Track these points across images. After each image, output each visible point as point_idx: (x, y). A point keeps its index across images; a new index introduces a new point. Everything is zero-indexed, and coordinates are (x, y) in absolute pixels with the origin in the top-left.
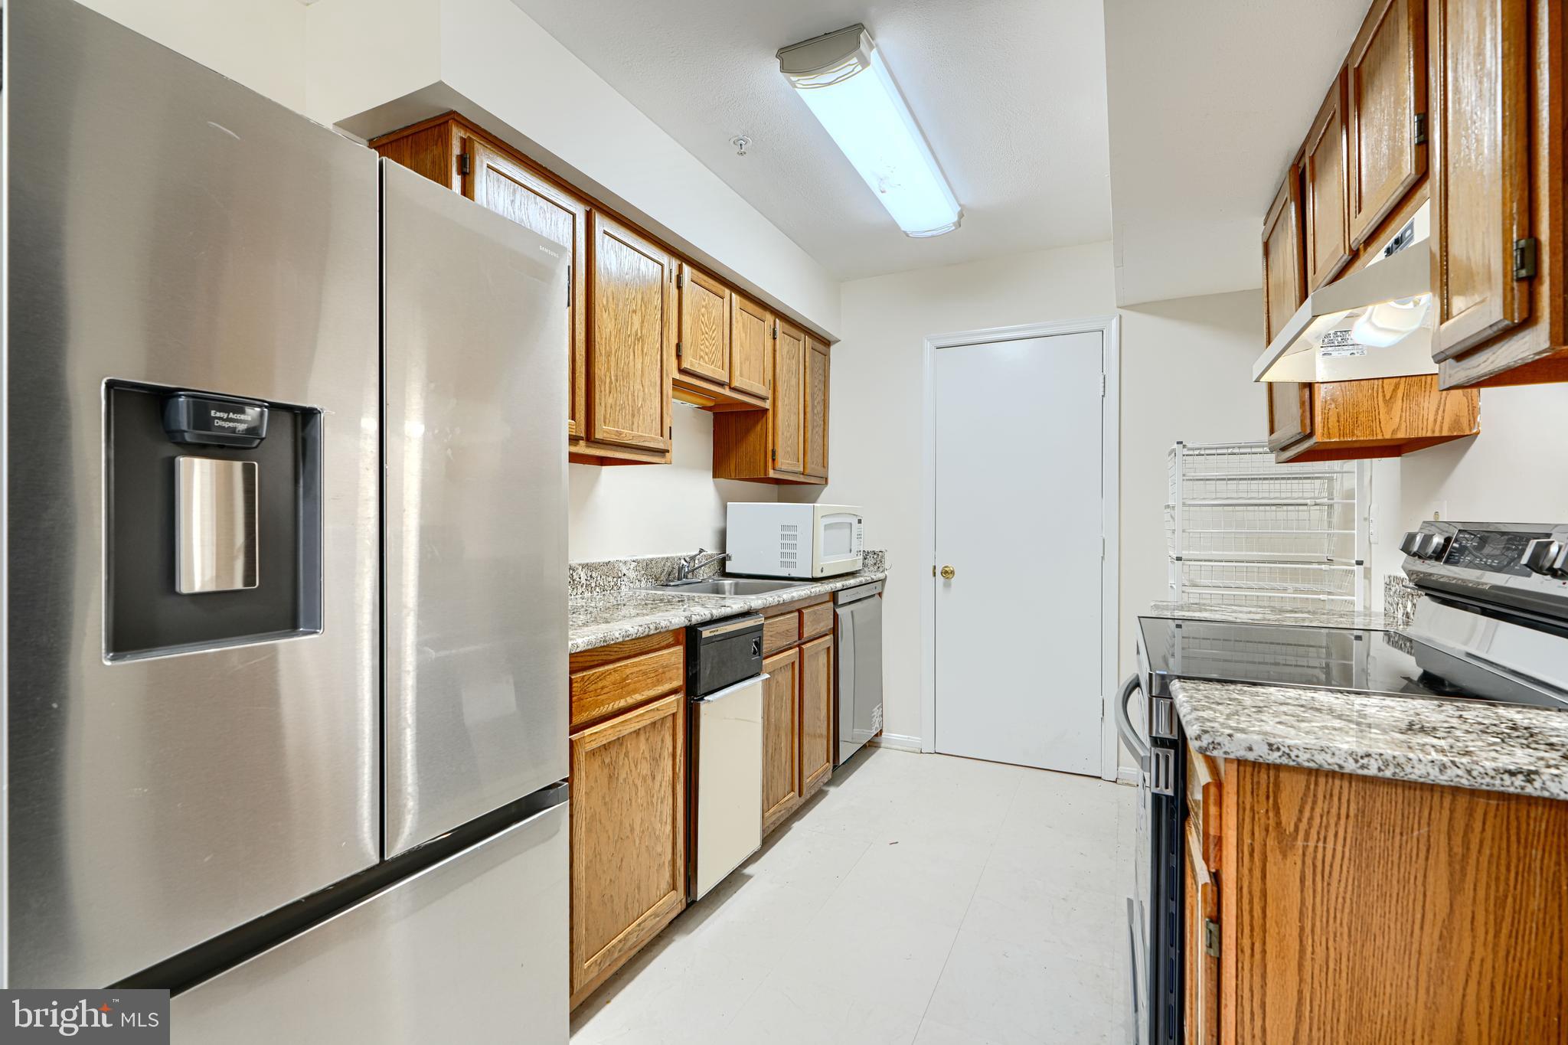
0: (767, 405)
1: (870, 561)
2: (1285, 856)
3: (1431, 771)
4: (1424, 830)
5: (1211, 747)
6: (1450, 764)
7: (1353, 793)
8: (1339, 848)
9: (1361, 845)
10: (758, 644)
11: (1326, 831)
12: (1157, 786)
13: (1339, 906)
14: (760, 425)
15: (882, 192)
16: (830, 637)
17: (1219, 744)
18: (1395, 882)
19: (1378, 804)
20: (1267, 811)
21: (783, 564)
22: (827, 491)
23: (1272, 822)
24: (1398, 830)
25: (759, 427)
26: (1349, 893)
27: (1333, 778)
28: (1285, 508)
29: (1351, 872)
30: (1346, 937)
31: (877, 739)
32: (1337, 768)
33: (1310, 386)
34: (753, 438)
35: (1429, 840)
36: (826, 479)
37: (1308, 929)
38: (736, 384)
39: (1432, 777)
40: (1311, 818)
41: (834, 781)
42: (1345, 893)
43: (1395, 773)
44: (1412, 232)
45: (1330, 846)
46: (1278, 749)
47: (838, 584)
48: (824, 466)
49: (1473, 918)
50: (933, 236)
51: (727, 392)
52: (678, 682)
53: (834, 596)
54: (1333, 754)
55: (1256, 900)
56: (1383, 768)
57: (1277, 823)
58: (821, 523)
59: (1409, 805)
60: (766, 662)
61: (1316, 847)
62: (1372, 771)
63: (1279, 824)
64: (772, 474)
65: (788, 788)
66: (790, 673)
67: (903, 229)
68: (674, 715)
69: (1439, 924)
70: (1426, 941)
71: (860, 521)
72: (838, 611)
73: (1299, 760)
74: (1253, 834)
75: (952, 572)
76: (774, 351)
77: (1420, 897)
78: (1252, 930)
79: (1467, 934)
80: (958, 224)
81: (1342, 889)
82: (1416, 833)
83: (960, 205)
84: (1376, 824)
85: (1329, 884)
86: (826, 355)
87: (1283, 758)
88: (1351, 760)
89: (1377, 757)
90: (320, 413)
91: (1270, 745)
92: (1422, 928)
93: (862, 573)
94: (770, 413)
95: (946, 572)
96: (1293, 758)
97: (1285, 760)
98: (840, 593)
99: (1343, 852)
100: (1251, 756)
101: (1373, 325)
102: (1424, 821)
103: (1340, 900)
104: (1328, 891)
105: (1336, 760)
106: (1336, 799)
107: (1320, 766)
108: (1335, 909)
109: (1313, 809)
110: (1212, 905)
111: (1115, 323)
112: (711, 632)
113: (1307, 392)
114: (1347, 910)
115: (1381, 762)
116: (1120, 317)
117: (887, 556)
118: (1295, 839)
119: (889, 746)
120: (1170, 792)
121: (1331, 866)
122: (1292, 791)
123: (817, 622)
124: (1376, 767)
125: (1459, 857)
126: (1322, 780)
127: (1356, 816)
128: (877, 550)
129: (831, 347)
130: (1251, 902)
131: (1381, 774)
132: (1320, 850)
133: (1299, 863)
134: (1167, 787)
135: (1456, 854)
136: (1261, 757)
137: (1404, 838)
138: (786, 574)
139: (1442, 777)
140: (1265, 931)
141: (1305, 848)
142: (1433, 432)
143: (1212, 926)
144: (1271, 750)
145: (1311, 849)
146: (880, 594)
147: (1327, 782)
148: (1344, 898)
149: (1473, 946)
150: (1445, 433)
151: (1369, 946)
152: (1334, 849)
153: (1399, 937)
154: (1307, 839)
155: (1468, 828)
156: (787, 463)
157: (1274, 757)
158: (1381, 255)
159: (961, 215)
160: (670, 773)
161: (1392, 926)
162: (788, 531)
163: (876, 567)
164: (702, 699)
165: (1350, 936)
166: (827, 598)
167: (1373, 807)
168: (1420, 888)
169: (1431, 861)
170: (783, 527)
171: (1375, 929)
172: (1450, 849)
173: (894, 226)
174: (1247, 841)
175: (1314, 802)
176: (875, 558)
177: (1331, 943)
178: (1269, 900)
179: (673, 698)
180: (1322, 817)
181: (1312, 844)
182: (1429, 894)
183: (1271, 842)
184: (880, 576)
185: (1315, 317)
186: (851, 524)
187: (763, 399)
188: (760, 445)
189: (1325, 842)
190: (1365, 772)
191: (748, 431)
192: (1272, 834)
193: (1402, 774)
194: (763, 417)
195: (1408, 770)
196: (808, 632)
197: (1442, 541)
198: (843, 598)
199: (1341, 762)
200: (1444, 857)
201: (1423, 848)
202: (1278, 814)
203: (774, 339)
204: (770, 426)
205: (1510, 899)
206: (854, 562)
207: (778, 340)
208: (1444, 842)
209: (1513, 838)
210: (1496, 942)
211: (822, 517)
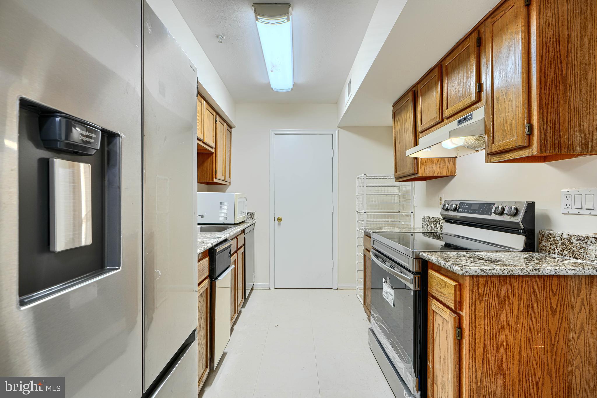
0: (214, 151)
1: (249, 217)
2: (480, 303)
3: (519, 272)
5: (466, 272)
6: (522, 269)
7: (497, 281)
8: (493, 298)
9: (498, 296)
10: (230, 253)
11: (490, 294)
12: (415, 288)
13: (494, 316)
14: (209, 159)
15: (271, 71)
16: (243, 247)
17: (468, 271)
18: (506, 305)
19: (503, 283)
20: (476, 290)
21: (221, 218)
22: (230, 188)
23: (477, 294)
24: (507, 290)
26: (496, 311)
27: (492, 277)
29: (496, 305)
30: (495, 324)
32: (497, 274)
33: (418, 159)
34: (207, 164)
35: (514, 292)
36: (230, 183)
37: (486, 324)
38: (205, 141)
39: (519, 274)
40: (487, 290)
42: (495, 311)
43: (511, 273)
44: (472, 116)
45: (491, 298)
46: (483, 271)
47: (246, 226)
48: (230, 177)
49: (523, 311)
50: (282, 92)
52: (208, 274)
54: (497, 270)
55: (473, 318)
56: (508, 272)
57: (478, 294)
58: (238, 201)
59: (509, 282)
60: (231, 259)
61: (488, 299)
62: (506, 274)
63: (479, 294)
64: (215, 180)
65: (234, 312)
67: (272, 86)
68: (207, 288)
69: (516, 315)
70: (513, 320)
71: (246, 200)
72: (245, 236)
73: (488, 273)
74: (472, 298)
75: (282, 220)
76: (216, 128)
78: (472, 329)
79: (522, 316)
80: (292, 89)
81: (494, 310)
82: (511, 290)
83: (294, 82)
84: (502, 289)
85: (491, 310)
86: (231, 133)
87: (485, 273)
88: (501, 272)
89: (506, 269)
90: (120, 137)
91: (481, 270)
92: (512, 317)
93: (248, 221)
94: (214, 155)
95: (280, 219)
96: (487, 273)
99: (494, 299)
100: (476, 274)
101: (452, 142)
102: (513, 286)
103: (494, 314)
104: (491, 312)
105: (497, 272)
106: (493, 284)
107: (493, 274)
108: (493, 316)
109: (487, 288)
110: (458, 323)
111: (336, 132)
112: (219, 249)
113: (416, 161)
114: (495, 316)
115: (508, 271)
116: (338, 130)
117: (255, 213)
118: (483, 298)
119: (257, 288)
120: (419, 289)
121: (492, 304)
122: (482, 283)
123: (241, 241)
124: (507, 272)
125: (520, 295)
126: (489, 279)
127: (497, 288)
128: (252, 211)
129: (232, 129)
132: (489, 300)
133: (484, 305)
135: (519, 294)
136: (479, 274)
137: (508, 292)
138: (222, 223)
139: (521, 273)
141: (485, 300)
142: (446, 174)
143: (459, 330)
144: (481, 271)
145: (487, 300)
146: (254, 229)
147: (490, 279)
148: (495, 313)
149: (523, 319)
151: (500, 326)
152: (492, 299)
153: (507, 321)
154: (486, 297)
155: (522, 286)
156: (220, 177)
157: (482, 273)
158: (456, 122)
159: (294, 86)
161: (506, 318)
162: (223, 205)
163: (251, 218)
164: (216, 280)
165: (496, 324)
166: (241, 232)
167: (501, 284)
168: (512, 306)
169: (514, 298)
170: (221, 203)
171: (502, 320)
172: (518, 293)
173: (269, 84)
174: (471, 301)
175: (487, 286)
176: (251, 215)
177: (492, 327)
178: (477, 318)
179: (206, 281)
180: (489, 289)
181: (487, 298)
182: (514, 307)
183: (477, 300)
184: (254, 222)
186: (244, 201)
187: (212, 148)
188: (210, 167)
189: (490, 297)
190: (504, 274)
191: (204, 161)
192: (477, 297)
193: (512, 274)
194: (211, 156)
195: (514, 272)
196: (239, 246)
197: (455, 206)
198: (245, 231)
199: (499, 272)
200: (517, 296)
201: (512, 294)
202: (478, 291)
203: (216, 123)
204: (214, 160)
205: (530, 304)
206: (244, 217)
207: (217, 124)
208: (517, 292)
209: (531, 287)
210: (528, 318)
211: (238, 198)
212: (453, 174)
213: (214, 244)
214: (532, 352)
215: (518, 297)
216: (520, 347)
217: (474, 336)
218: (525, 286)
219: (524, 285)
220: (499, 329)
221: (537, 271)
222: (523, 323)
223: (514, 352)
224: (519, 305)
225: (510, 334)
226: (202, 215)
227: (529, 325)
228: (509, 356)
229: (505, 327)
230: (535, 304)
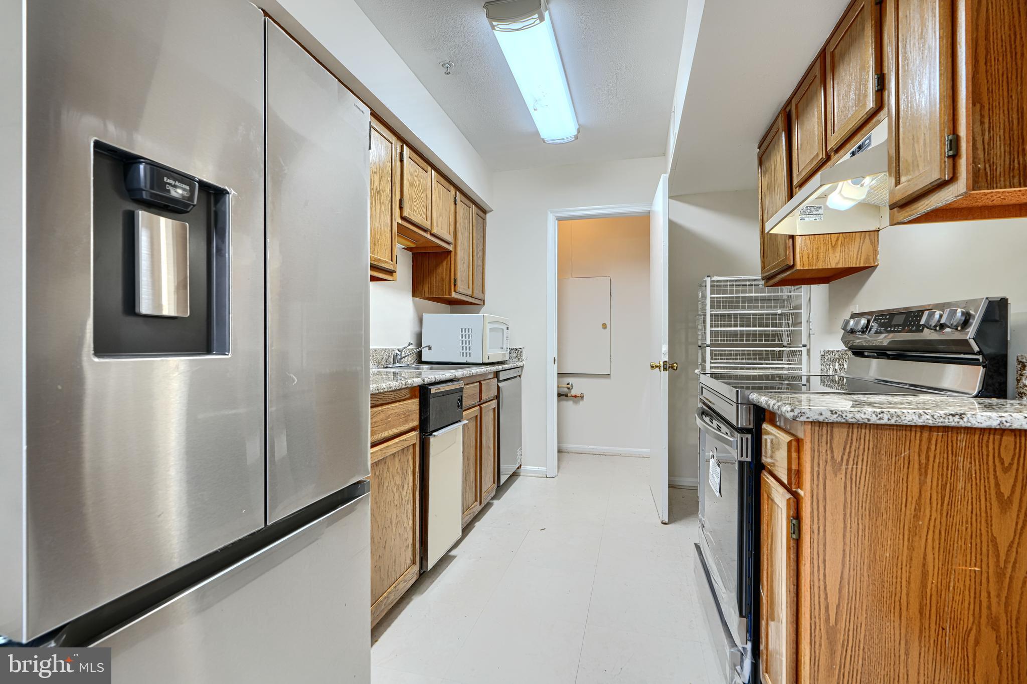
0: (451, 248)
1: (513, 355)
2: (836, 476)
3: (914, 418)
4: (907, 453)
5: (800, 415)
6: (923, 413)
7: (871, 436)
8: (864, 467)
9: (875, 464)
10: (461, 400)
11: (858, 458)
12: (742, 456)
13: (864, 500)
14: (446, 260)
15: (535, 110)
16: (495, 401)
17: (804, 413)
18: (892, 483)
19: (884, 441)
20: (827, 451)
21: (462, 354)
22: (484, 309)
23: (829, 457)
24: (894, 454)
25: (445, 263)
26: (869, 492)
27: (861, 428)
29: (871, 480)
30: (868, 517)
31: (518, 471)
32: (866, 421)
33: (792, 237)
34: (441, 270)
35: (909, 458)
36: (484, 301)
37: (848, 515)
38: (434, 231)
39: (915, 421)
40: (850, 453)
41: (497, 496)
42: (867, 492)
43: (896, 420)
44: (870, 141)
45: (859, 467)
46: (836, 413)
47: (500, 367)
48: (483, 293)
49: (931, 497)
50: (560, 144)
51: (428, 236)
52: (416, 423)
53: (497, 374)
54: (865, 413)
55: (821, 502)
56: (890, 418)
57: (832, 457)
58: (488, 327)
59: (900, 440)
60: (464, 413)
61: (852, 468)
62: (885, 421)
63: (833, 457)
64: (454, 295)
65: (474, 499)
66: (474, 423)
67: (542, 137)
68: (414, 445)
69: (914, 502)
70: (908, 512)
71: (508, 329)
72: (500, 384)
73: (847, 418)
74: (819, 464)
76: (455, 212)
77: (905, 489)
78: (818, 520)
79: (928, 506)
80: (576, 137)
81: (865, 490)
82: (903, 455)
83: (578, 124)
84: (883, 452)
85: (859, 488)
86: (484, 219)
87: (839, 418)
88: (874, 416)
89: (887, 413)
90: (229, 194)
91: (832, 411)
92: (906, 506)
93: (508, 362)
94: (453, 253)
96: (844, 417)
97: (839, 419)
98: (500, 372)
99: (866, 469)
100: (821, 419)
101: (842, 195)
102: (907, 448)
103: (865, 496)
104: (859, 492)
105: (866, 416)
106: (862, 440)
107: (858, 421)
108: (862, 501)
109: (850, 447)
110: (794, 510)
112: (436, 390)
113: (791, 241)
114: (868, 501)
115: (889, 415)
117: (524, 350)
118: (841, 465)
119: (526, 474)
120: (749, 459)
121: (860, 478)
122: (840, 437)
123: (489, 391)
124: (887, 418)
125: (924, 466)
126: (855, 431)
127: (873, 448)
128: (518, 348)
129: (487, 215)
130: (818, 502)
131: (889, 422)
132: (855, 469)
133: (843, 478)
134: (747, 457)
135: (922, 464)
136: (827, 418)
137: (897, 458)
138: (465, 361)
139: (920, 421)
140: (825, 519)
141: (847, 469)
142: (856, 264)
143: (794, 521)
144: (832, 414)
145: (850, 470)
146: (520, 376)
147: (858, 431)
148: (867, 495)
149: (931, 512)
150: (862, 265)
151: (880, 520)
152: (862, 468)
153: (894, 513)
154: (847, 464)
155: (928, 449)
156: (462, 290)
157: (834, 418)
158: (848, 155)
159: (579, 131)
160: (411, 484)
161: (891, 507)
162: (466, 333)
163: (517, 359)
164: (431, 435)
165: (870, 515)
166: (491, 376)
167: (882, 442)
168: (905, 484)
169: (910, 469)
170: (462, 330)
171: (883, 510)
172: (920, 462)
173: (537, 133)
174: (816, 469)
175: (851, 443)
176: (517, 353)
177: (860, 520)
178: (828, 501)
179: (413, 433)
180: (855, 451)
181: (850, 467)
182: (909, 487)
183: (829, 468)
184: (520, 364)
185: (821, 185)
186: (503, 329)
187: (449, 243)
188: (446, 275)
189: (857, 465)
190: (882, 422)
191: (437, 266)
192: (829, 463)
193: (900, 421)
194: (448, 256)
195: (903, 418)
196: (484, 398)
197: (866, 322)
198: (502, 377)
199: (869, 417)
200: (917, 466)
201: (906, 462)
202: (832, 452)
203: (455, 204)
204: (453, 262)
205: (948, 485)
206: (504, 355)
207: (457, 206)
208: (916, 458)
209: (950, 452)
210: (942, 510)
211: (489, 323)
212: (870, 263)
213: (427, 380)
214: (952, 577)
215: (920, 469)
216: (924, 565)
217: (821, 533)
218: (936, 449)
219: (933, 447)
220: (877, 527)
221: (957, 419)
222: (930, 519)
223: (910, 572)
224: (922, 484)
225: (901, 537)
226: (429, 346)
227: (944, 524)
228: (899, 579)
229: (890, 524)
230: (960, 485)
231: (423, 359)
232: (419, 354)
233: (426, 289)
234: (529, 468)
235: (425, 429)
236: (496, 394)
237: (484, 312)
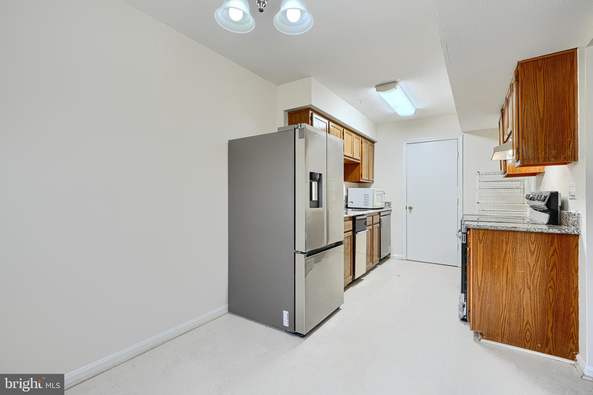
0: (360, 162)
1: (387, 205)
2: (480, 244)
4: (502, 238)
7: (491, 233)
8: (489, 242)
9: (492, 241)
10: (366, 222)
11: (487, 239)
12: (463, 241)
14: (358, 167)
16: (379, 224)
18: (498, 247)
20: (477, 236)
21: (365, 205)
22: (373, 185)
25: (357, 168)
27: (488, 231)
28: (510, 189)
29: (491, 245)
30: (490, 256)
31: (389, 256)
32: (488, 229)
33: (506, 161)
34: (356, 170)
36: (373, 181)
37: (484, 255)
38: (354, 157)
39: (502, 229)
40: (485, 237)
41: (380, 263)
43: (496, 228)
47: (381, 210)
48: (373, 178)
50: (407, 116)
51: (352, 159)
52: (351, 229)
53: (379, 213)
58: (376, 194)
60: (367, 227)
62: (493, 229)
63: (479, 239)
64: (361, 180)
65: (370, 261)
66: (370, 232)
67: (399, 114)
68: (351, 236)
69: (504, 252)
70: (502, 255)
71: (384, 193)
72: (381, 217)
75: (412, 208)
76: (362, 147)
77: (501, 248)
79: (508, 253)
80: (415, 113)
81: (489, 248)
83: (416, 108)
84: (495, 237)
85: (487, 248)
86: (373, 146)
88: (490, 227)
92: (502, 253)
93: (384, 208)
94: (361, 163)
95: (410, 208)
97: (479, 228)
98: (381, 213)
100: (474, 227)
102: (502, 236)
105: (487, 227)
106: (488, 234)
108: (488, 251)
111: (461, 137)
112: (357, 218)
114: (490, 252)
116: (463, 135)
117: (392, 203)
118: (482, 241)
119: (392, 258)
120: (465, 242)
121: (488, 245)
122: (482, 233)
123: (376, 219)
126: (486, 231)
127: (492, 236)
128: (389, 202)
129: (375, 144)
130: (475, 252)
131: (494, 229)
133: (483, 245)
134: (464, 242)
135: (507, 241)
137: (499, 239)
138: (366, 208)
139: (504, 229)
140: (477, 256)
142: (534, 171)
143: (469, 257)
145: (485, 242)
146: (390, 214)
148: (490, 250)
149: (509, 255)
150: (537, 172)
153: (498, 255)
155: (508, 237)
156: (365, 178)
157: (478, 227)
159: (416, 111)
160: (350, 249)
161: (497, 253)
162: (366, 196)
163: (389, 207)
164: (356, 233)
166: (377, 214)
167: (494, 235)
169: (503, 243)
170: (365, 195)
171: (495, 254)
174: (474, 242)
175: (485, 235)
176: (389, 204)
177: (488, 257)
178: (478, 251)
179: (351, 232)
181: (485, 241)
183: (478, 242)
184: (390, 209)
185: (494, 152)
186: (382, 194)
187: (359, 160)
188: (358, 172)
189: (487, 241)
191: (354, 169)
192: (478, 240)
194: (358, 165)
195: (498, 228)
196: (374, 222)
198: (382, 214)
200: (505, 242)
201: (502, 241)
202: (479, 237)
203: (362, 144)
204: (361, 167)
205: (515, 247)
206: (383, 205)
207: (363, 144)
208: (505, 240)
209: (515, 238)
210: (513, 254)
211: (376, 192)
213: (355, 215)
214: (516, 274)
215: (506, 243)
216: (507, 270)
217: (476, 260)
218: (511, 237)
219: (510, 237)
220: (493, 259)
221: (514, 228)
222: (509, 257)
223: (503, 272)
224: (507, 247)
225: (500, 262)
226: (352, 202)
227: (513, 259)
228: (500, 274)
229: (497, 258)
230: (518, 248)
231: (348, 207)
232: (347, 205)
233: (350, 178)
234: (394, 255)
235: (354, 231)
236: (379, 221)
237: (373, 187)
